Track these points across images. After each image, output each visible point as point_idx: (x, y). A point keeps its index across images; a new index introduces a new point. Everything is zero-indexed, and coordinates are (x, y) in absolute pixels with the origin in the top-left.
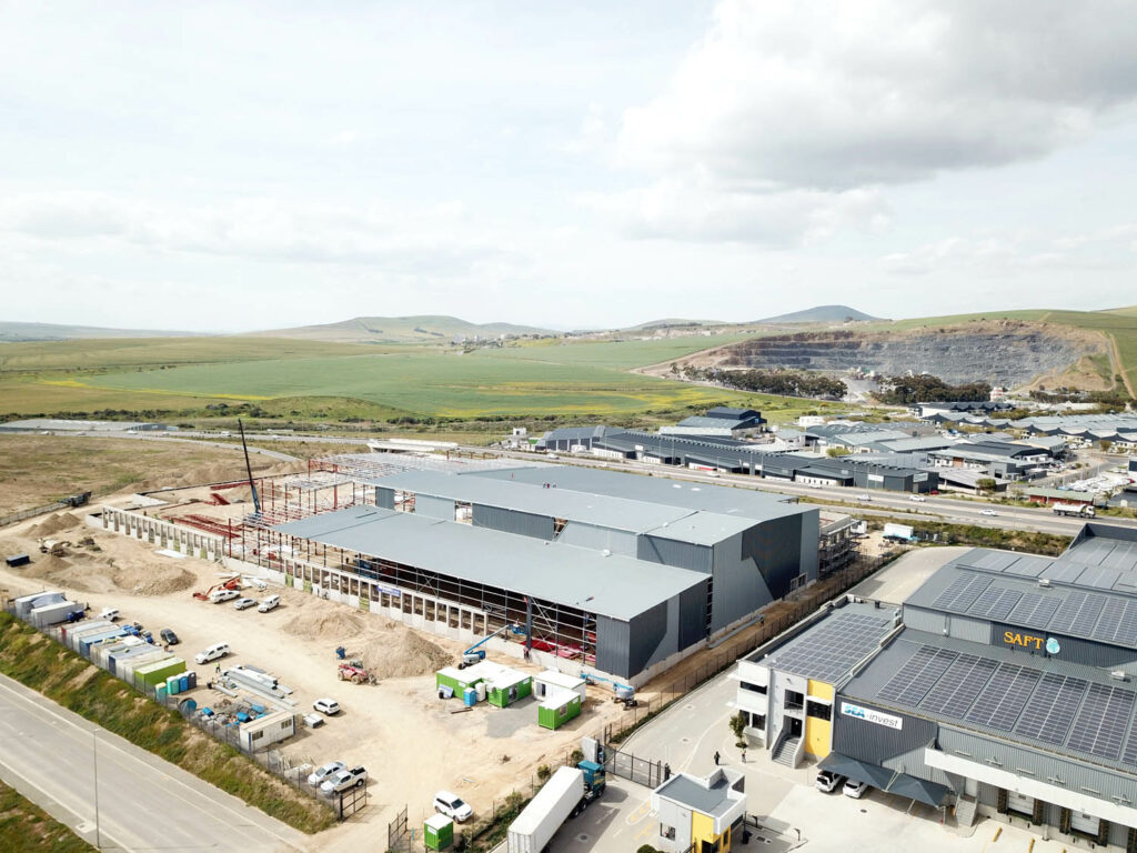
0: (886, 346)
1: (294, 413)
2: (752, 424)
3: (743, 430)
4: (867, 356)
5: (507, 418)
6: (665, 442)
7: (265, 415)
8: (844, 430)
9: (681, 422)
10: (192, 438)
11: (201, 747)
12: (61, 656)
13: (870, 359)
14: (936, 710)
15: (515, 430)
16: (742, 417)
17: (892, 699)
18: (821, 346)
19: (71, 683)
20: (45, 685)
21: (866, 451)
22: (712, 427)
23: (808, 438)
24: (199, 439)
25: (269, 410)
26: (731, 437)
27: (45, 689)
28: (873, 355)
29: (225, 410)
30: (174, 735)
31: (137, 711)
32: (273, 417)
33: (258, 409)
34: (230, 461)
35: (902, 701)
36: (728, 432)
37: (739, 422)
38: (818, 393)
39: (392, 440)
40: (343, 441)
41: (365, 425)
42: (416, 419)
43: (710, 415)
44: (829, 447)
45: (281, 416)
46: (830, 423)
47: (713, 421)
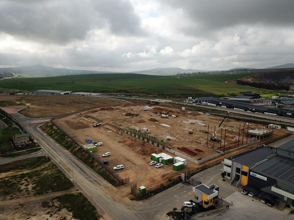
1: (136, 92)
2: (257, 98)
3: (254, 99)
5: (188, 94)
6: (229, 102)
7: (129, 93)
8: (285, 100)
9: (236, 97)
10: (111, 97)
11: (97, 166)
12: (74, 143)
14: (277, 177)
15: (189, 98)
16: (254, 96)
17: (265, 172)
19: (74, 150)
20: (70, 150)
21: (290, 106)
22: (244, 98)
23: (273, 102)
24: (112, 98)
25: (130, 91)
26: (249, 101)
27: (70, 151)
29: (120, 91)
30: (92, 162)
31: (86, 157)
32: (131, 93)
33: (128, 91)
34: (118, 103)
35: (268, 173)
36: (248, 100)
37: (252, 97)
38: (280, 89)
39: (156, 99)
40: (145, 99)
41: (152, 96)
42: (164, 94)
43: (244, 95)
44: (279, 105)
45: (133, 93)
46: (281, 98)
47: (245, 96)
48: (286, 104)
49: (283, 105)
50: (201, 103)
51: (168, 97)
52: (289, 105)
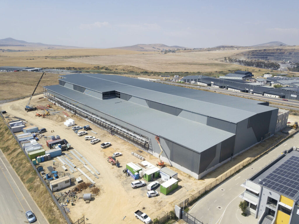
0: (293, 53)
1: (116, 69)
2: (249, 76)
3: (246, 78)
4: (286, 56)
5: (174, 73)
6: (221, 81)
7: (108, 70)
8: (280, 79)
9: (226, 75)
13: (287, 57)
16: (246, 74)
18: (272, 53)
21: (288, 86)
22: (236, 77)
23: (267, 81)
25: (110, 68)
26: (242, 80)
28: (288, 56)
29: (99, 68)
32: (111, 70)
33: (107, 68)
38: (270, 67)
41: (134, 73)
42: (148, 72)
43: (236, 73)
44: (275, 84)
45: (113, 70)
46: (275, 77)
47: (237, 75)
48: (282, 83)
49: (280, 84)
50: (189, 82)
51: (152, 75)
52: (286, 85)
